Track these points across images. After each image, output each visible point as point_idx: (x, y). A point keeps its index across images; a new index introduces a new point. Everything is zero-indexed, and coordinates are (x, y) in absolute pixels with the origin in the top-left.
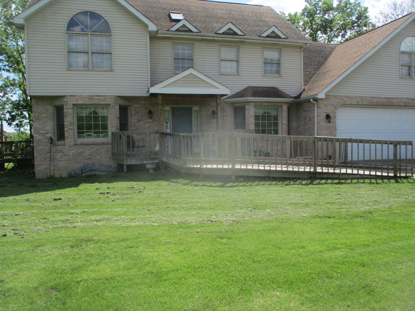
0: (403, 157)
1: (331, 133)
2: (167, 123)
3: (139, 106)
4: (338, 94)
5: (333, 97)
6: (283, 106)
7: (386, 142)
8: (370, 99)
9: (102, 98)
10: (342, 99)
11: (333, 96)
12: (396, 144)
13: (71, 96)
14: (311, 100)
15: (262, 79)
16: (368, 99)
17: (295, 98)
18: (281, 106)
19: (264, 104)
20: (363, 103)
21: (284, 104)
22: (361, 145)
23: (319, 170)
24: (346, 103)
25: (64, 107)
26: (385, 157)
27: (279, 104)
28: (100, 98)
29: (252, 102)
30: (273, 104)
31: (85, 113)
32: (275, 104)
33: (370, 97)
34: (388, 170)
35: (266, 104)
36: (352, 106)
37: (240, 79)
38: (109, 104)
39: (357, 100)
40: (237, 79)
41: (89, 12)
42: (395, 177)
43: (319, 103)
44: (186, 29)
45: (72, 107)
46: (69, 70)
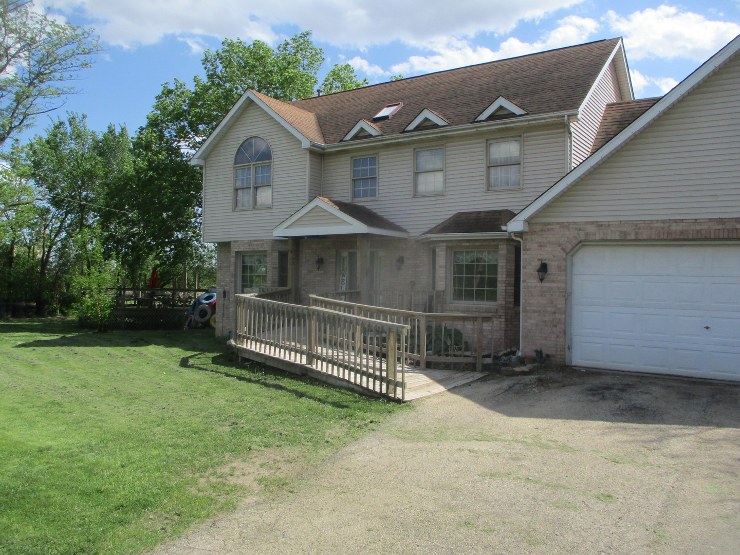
1: (552, 303)
2: (344, 276)
3: (310, 251)
4: (571, 220)
5: (558, 226)
6: (500, 246)
8: (662, 225)
10: (580, 230)
11: (558, 223)
13: (235, 241)
15: (483, 198)
16: (656, 225)
18: (497, 247)
19: (464, 244)
20: (640, 237)
21: (501, 243)
24: (591, 238)
27: (493, 243)
28: (259, 243)
29: (443, 241)
30: (480, 244)
31: (250, 262)
32: (484, 243)
33: (663, 222)
35: (468, 244)
36: (606, 242)
37: (444, 201)
39: (625, 229)
40: (440, 202)
43: (526, 240)
45: (235, 255)
46: (234, 211)
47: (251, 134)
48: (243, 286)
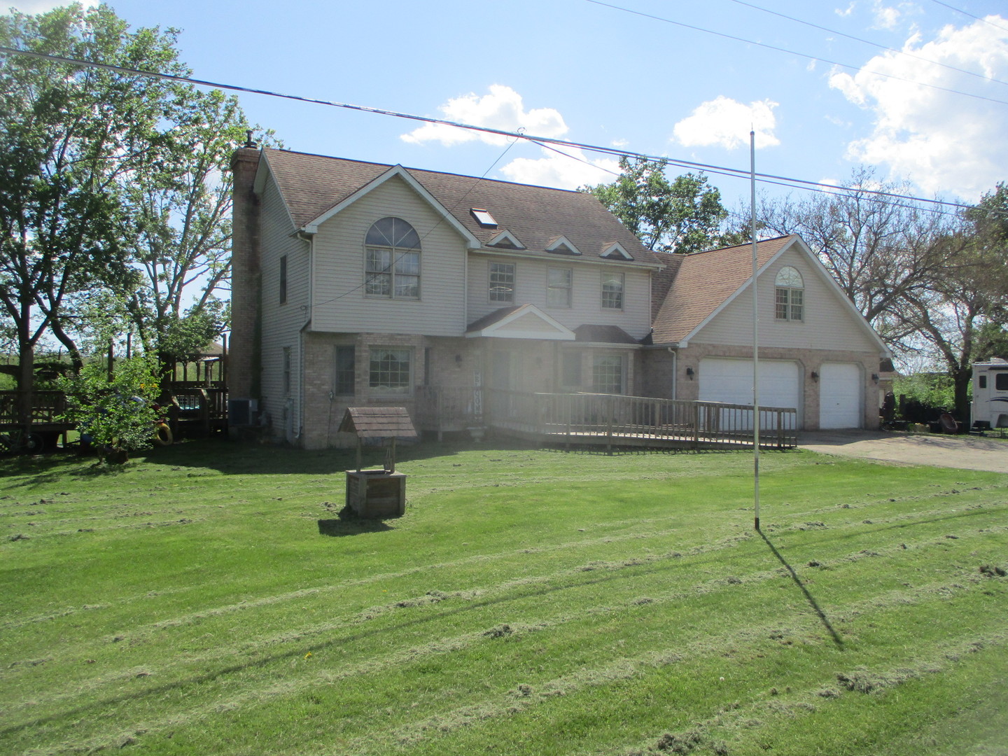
0: (787, 427)
3: (444, 348)
4: (703, 342)
5: (697, 346)
6: (629, 354)
7: (770, 409)
9: (405, 337)
10: (706, 348)
11: (697, 344)
12: (780, 411)
13: (368, 333)
14: (669, 349)
15: (599, 315)
17: (641, 342)
18: (626, 354)
22: (745, 411)
23: (701, 440)
24: (711, 354)
25: (356, 348)
26: (769, 427)
28: (403, 337)
31: (379, 358)
34: (772, 441)
36: (717, 357)
37: (572, 314)
38: (415, 347)
39: (724, 349)
40: (569, 314)
41: (395, 218)
42: (779, 448)
43: (680, 353)
44: (508, 243)
45: (367, 349)
46: (366, 298)
47: (391, 213)
48: (372, 385)
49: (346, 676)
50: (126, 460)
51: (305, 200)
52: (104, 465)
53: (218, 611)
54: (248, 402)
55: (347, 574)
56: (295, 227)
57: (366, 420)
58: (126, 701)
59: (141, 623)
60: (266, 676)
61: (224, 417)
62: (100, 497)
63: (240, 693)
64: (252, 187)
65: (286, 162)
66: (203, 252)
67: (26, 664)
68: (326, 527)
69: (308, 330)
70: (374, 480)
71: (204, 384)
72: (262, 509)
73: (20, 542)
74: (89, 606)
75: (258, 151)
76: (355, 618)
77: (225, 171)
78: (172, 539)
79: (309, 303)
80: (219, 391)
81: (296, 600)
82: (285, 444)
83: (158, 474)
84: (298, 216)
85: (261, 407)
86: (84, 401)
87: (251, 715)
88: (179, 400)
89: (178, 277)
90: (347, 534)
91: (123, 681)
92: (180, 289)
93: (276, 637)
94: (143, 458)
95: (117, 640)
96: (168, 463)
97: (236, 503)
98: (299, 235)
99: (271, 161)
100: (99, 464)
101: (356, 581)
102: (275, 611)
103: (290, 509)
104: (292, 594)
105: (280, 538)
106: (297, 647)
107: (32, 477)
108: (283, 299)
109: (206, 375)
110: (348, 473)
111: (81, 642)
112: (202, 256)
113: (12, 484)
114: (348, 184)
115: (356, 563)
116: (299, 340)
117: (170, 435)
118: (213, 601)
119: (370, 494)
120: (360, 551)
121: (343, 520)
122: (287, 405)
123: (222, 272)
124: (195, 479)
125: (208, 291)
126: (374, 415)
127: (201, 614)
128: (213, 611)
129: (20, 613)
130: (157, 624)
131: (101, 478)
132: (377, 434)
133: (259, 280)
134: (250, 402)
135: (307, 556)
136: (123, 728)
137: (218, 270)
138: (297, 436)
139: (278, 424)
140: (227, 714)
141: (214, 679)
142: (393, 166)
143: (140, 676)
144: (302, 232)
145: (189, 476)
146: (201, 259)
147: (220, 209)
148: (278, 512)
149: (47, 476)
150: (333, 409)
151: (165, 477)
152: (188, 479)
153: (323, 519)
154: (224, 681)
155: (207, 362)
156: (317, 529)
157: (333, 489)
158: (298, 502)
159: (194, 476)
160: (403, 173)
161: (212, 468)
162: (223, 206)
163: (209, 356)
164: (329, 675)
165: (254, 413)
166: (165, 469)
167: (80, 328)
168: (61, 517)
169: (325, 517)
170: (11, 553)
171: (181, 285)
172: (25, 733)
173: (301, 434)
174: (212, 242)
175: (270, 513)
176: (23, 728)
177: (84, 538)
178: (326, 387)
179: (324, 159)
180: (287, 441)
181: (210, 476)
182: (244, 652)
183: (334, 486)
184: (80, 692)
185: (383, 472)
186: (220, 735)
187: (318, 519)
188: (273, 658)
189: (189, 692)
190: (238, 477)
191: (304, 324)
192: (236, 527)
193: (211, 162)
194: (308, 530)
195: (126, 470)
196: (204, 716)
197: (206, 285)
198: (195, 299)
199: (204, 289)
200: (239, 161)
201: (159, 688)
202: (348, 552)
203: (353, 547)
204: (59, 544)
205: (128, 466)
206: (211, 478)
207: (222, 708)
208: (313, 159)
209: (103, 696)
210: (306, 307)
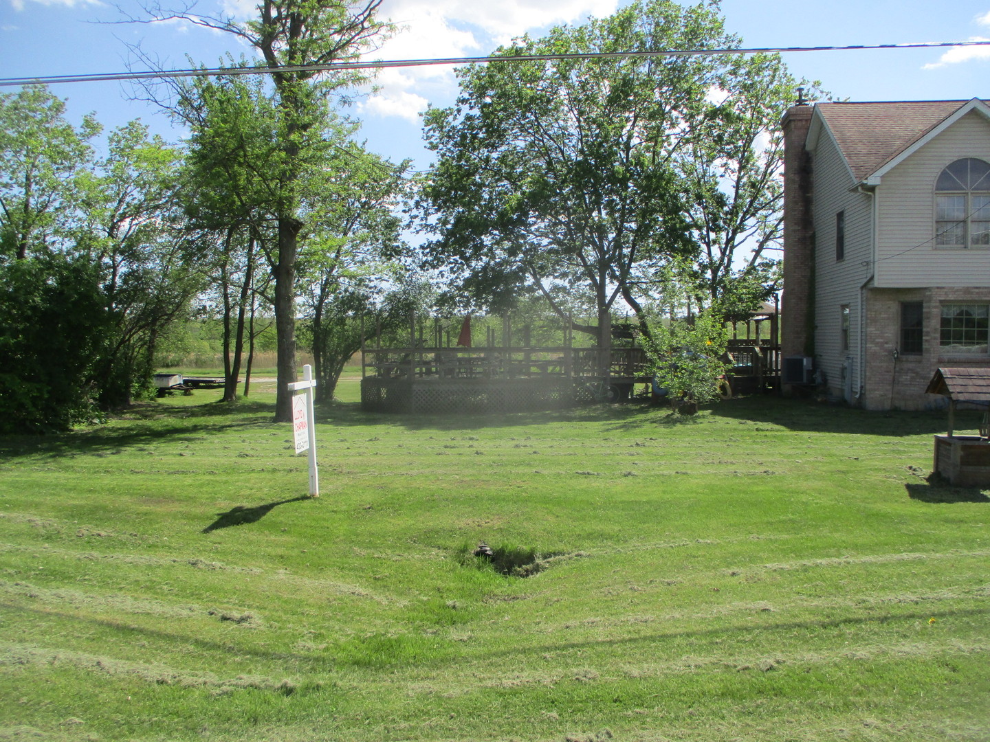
9: (984, 290)
13: (938, 288)
25: (924, 305)
28: (981, 290)
31: (952, 313)
41: (971, 159)
45: (938, 304)
46: (936, 249)
47: (964, 154)
48: (942, 343)
49: (981, 649)
50: (696, 412)
51: (864, 151)
52: (677, 415)
53: (824, 561)
54: (802, 360)
55: (953, 543)
56: (856, 181)
57: (960, 382)
58: (758, 631)
59: (751, 561)
60: (890, 633)
61: (777, 374)
62: (684, 444)
63: (867, 645)
64: (804, 145)
65: (841, 114)
66: (753, 215)
67: (662, 582)
68: (915, 491)
69: (870, 286)
70: (971, 447)
71: (755, 342)
72: (841, 467)
73: (630, 477)
74: (700, 540)
75: (810, 108)
76: (978, 591)
77: (773, 131)
78: (761, 488)
79: (872, 258)
80: (771, 349)
81: (901, 563)
82: (842, 403)
83: (727, 426)
84: (857, 168)
85: (815, 365)
86: (661, 357)
87: (886, 668)
88: (734, 357)
89: (730, 240)
90: (942, 501)
91: (749, 612)
92: (731, 252)
93: (890, 596)
94: (710, 411)
95: (733, 574)
96: (735, 417)
97: (812, 459)
98: (860, 189)
99: (825, 116)
100: (672, 414)
101: (965, 552)
102: (883, 571)
103: (871, 469)
104: (897, 556)
105: (866, 498)
106: (917, 610)
107: (621, 422)
108: (840, 255)
109: (757, 333)
110: (936, 437)
111: (702, 571)
112: (752, 218)
113: (607, 427)
114: (911, 128)
115: (960, 533)
116: (859, 296)
117: (729, 391)
118: (815, 551)
119: (965, 462)
120: (962, 521)
121: (932, 486)
122: (846, 364)
123: (771, 232)
124: (764, 433)
125: (758, 252)
126: (970, 377)
127: (806, 562)
128: (819, 561)
129: (645, 537)
130: (767, 565)
131: (679, 427)
132: (975, 397)
133: (813, 238)
134: (805, 360)
135: (902, 520)
136: (762, 654)
137: (768, 231)
138: (857, 396)
139: (835, 382)
140: (860, 662)
141: (837, 626)
142: (967, 102)
143: (764, 610)
144: (863, 185)
145: (757, 430)
146: (751, 222)
147: (769, 171)
148: (860, 472)
149: (633, 422)
150: (897, 369)
151: (735, 429)
152: (757, 433)
153: (910, 483)
154: (850, 630)
155: (758, 322)
156: (907, 493)
157: (911, 452)
158: (877, 463)
159: (762, 430)
160: (982, 109)
161: (777, 424)
162: (772, 167)
163: (758, 315)
164: (962, 645)
165: (808, 371)
166: (733, 422)
167: (645, 293)
168: (657, 460)
169: (913, 481)
170: (627, 487)
171: (733, 247)
172: (678, 640)
173: (861, 394)
174: (761, 204)
175: (851, 472)
176: (675, 636)
177: (682, 479)
178: (889, 346)
179: (881, 105)
180: (845, 401)
181: (777, 431)
182: (861, 606)
183: (911, 450)
184: (715, 615)
185: (978, 439)
186: (858, 680)
187: (905, 482)
188: (893, 617)
189: (816, 633)
190: (806, 434)
191: (865, 280)
192: (820, 483)
193: (760, 125)
194: (896, 493)
195: (698, 421)
196: (837, 660)
197: (756, 246)
198: (746, 260)
199: (754, 250)
200: (790, 121)
201: (785, 624)
202: (947, 521)
203: (952, 516)
204: (663, 482)
205: (698, 417)
206: (779, 433)
207: (854, 655)
208: (869, 107)
209: (736, 622)
210: (868, 264)
